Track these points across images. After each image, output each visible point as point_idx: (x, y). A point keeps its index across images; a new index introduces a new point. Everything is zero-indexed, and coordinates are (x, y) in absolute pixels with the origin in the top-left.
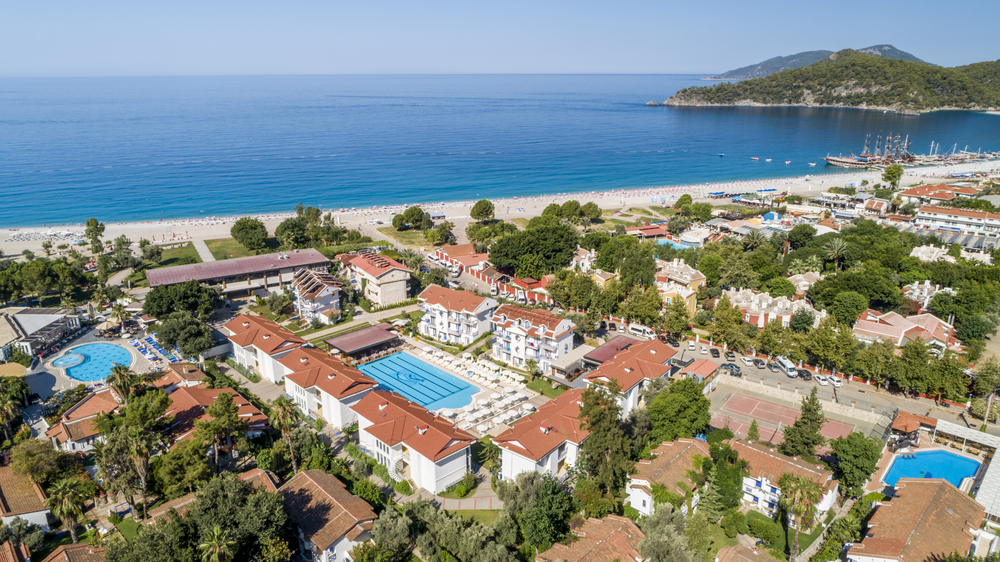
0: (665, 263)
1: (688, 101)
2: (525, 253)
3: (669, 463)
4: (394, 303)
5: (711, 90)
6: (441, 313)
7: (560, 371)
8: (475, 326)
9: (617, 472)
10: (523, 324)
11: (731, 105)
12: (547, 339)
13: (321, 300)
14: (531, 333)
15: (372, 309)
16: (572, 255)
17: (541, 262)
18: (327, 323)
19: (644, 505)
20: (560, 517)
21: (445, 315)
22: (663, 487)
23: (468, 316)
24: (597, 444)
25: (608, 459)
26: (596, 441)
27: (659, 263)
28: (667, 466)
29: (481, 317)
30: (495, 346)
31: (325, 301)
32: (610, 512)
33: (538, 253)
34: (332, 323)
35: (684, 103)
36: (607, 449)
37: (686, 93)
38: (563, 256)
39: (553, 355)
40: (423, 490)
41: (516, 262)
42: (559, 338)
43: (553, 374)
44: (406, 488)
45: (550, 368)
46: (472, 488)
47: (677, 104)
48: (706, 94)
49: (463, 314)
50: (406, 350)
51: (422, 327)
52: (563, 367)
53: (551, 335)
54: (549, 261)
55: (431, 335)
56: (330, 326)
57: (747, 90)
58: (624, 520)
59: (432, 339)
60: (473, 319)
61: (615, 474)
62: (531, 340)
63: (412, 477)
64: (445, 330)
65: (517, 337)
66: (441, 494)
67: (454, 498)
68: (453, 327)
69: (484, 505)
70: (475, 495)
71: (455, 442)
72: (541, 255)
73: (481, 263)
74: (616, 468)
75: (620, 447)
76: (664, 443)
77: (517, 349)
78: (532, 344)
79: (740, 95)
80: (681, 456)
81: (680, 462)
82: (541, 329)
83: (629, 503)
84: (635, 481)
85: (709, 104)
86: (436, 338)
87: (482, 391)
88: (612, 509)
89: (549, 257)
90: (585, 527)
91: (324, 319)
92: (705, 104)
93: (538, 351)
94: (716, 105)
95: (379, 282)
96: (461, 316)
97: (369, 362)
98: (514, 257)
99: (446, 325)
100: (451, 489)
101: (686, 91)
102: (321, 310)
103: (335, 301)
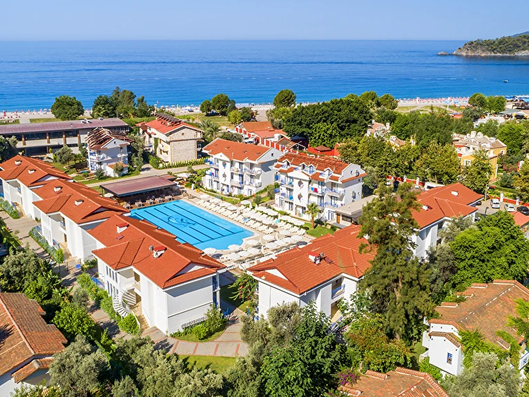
0: (462, 136)
1: (474, 51)
2: (318, 122)
3: (484, 306)
4: (183, 161)
5: (494, 42)
6: (224, 165)
7: (345, 217)
8: (258, 177)
9: (410, 313)
10: (307, 168)
11: (512, 55)
12: (333, 185)
13: (108, 152)
14: (314, 178)
15: (161, 165)
16: (366, 126)
17: (334, 132)
18: (112, 175)
19: (449, 360)
20: (326, 369)
21: (228, 165)
22: (477, 335)
23: (252, 166)
24: (383, 273)
25: (398, 295)
26: (381, 269)
27: (455, 136)
28: (481, 310)
29: (265, 167)
30: (277, 196)
31: (113, 153)
32: (398, 364)
33: (332, 123)
34: (117, 176)
35: (470, 54)
36: (396, 281)
37: (472, 45)
38: (357, 127)
39: (339, 203)
40: (155, 329)
41: (310, 131)
42: (347, 183)
43: (338, 222)
44: (132, 324)
45: (335, 216)
46: (218, 330)
47: (464, 54)
48: (489, 45)
49: (246, 164)
50: (184, 200)
51: (206, 181)
52: (349, 213)
53: (337, 179)
54: (342, 133)
55: (215, 188)
56: (115, 178)
57: (525, 42)
58: (419, 375)
59: (215, 192)
60: (257, 170)
61: (407, 316)
62: (315, 186)
63: (143, 313)
64: (228, 182)
65: (300, 183)
66: (177, 335)
67: (192, 340)
68: (237, 179)
69: (229, 351)
70: (219, 339)
71: (196, 268)
72: (335, 124)
73: (277, 136)
74: (408, 307)
75: (414, 276)
76: (474, 286)
77: (300, 197)
78: (316, 190)
79: (519, 47)
80: (499, 298)
81: (499, 306)
82: (327, 172)
83: (427, 359)
84: (435, 327)
85: (493, 54)
86: (219, 191)
87: (256, 235)
88: (401, 361)
89: (342, 129)
90: (360, 384)
91: (109, 171)
92: (489, 54)
93: (322, 197)
94: (498, 54)
95: (168, 139)
96: (244, 166)
97: (143, 207)
98: (308, 126)
99: (229, 176)
100: (188, 330)
101: (472, 43)
102: (108, 162)
103: (123, 155)
